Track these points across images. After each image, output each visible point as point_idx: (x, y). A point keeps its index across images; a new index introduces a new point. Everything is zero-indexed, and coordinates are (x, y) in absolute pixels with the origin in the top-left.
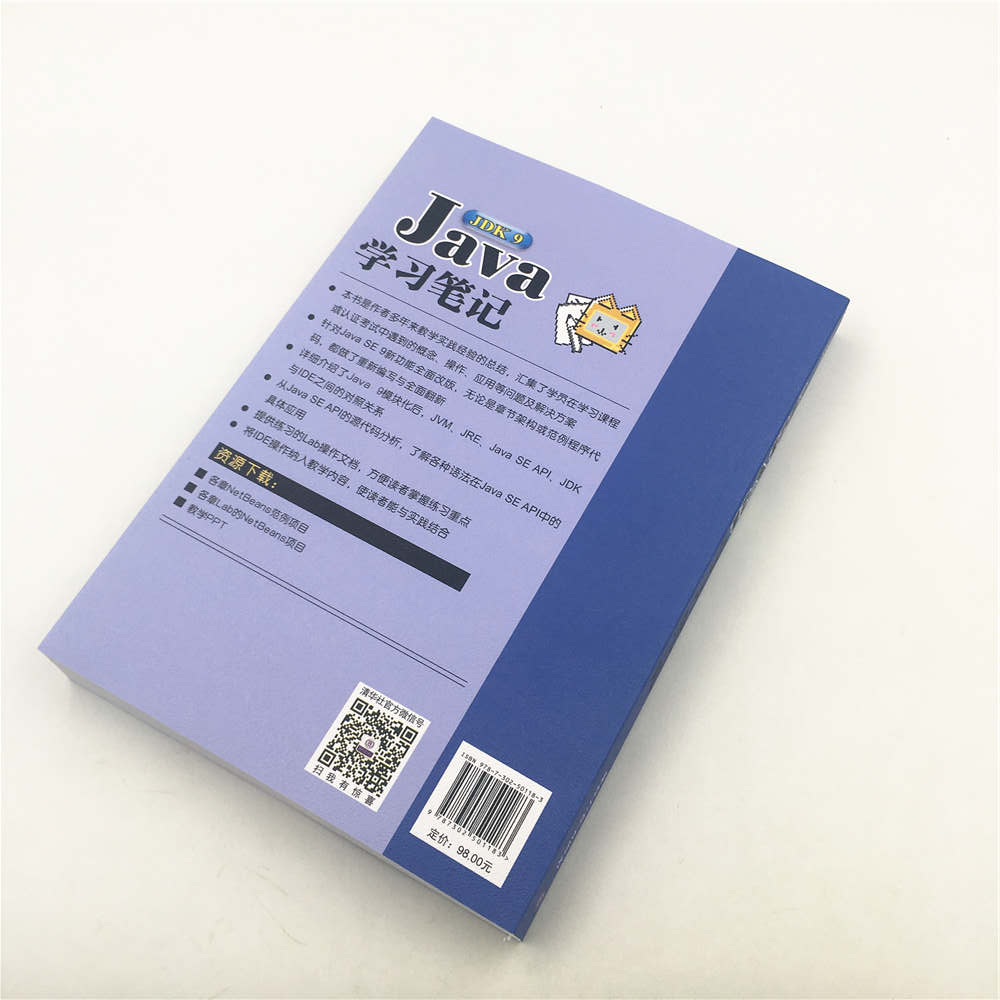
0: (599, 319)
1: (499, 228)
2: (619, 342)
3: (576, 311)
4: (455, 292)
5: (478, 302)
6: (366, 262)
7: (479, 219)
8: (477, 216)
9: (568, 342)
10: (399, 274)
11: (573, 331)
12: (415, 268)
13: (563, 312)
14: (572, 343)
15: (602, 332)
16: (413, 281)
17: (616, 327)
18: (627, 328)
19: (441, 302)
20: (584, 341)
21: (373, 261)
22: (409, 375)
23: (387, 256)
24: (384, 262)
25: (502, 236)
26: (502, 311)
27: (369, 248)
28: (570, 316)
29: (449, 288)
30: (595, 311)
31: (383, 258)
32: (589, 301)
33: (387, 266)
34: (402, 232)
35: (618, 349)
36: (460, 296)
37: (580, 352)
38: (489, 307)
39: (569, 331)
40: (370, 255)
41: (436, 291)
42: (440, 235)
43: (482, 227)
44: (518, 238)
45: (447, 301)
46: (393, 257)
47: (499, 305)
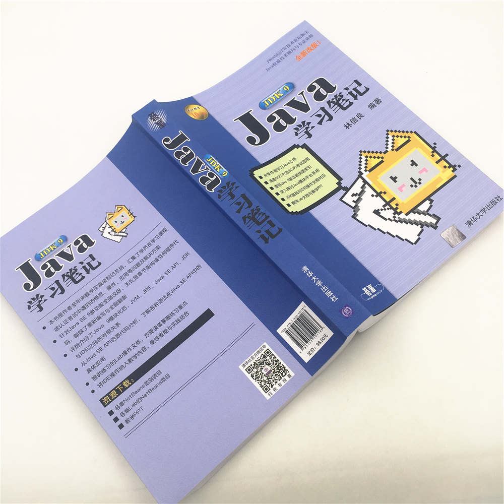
0: (116, 222)
1: (51, 247)
2: (130, 217)
3: (108, 230)
4: (74, 276)
5: (84, 267)
6: (38, 309)
7: (41, 254)
8: (39, 254)
9: (121, 237)
10: (52, 296)
11: (117, 234)
12: (53, 289)
13: (106, 234)
14: (122, 236)
15: (122, 223)
16: (59, 291)
17: (123, 216)
18: (125, 212)
19: (76, 282)
20: (123, 231)
21: (39, 306)
22: (106, 306)
23: (40, 299)
24: (43, 301)
25: (56, 247)
26: (93, 259)
27: (31, 306)
28: (109, 233)
29: (71, 277)
30: (111, 222)
31: (40, 301)
32: (105, 223)
33: (45, 300)
34: (30, 289)
35: (133, 219)
36: (77, 274)
37: (127, 234)
38: (89, 264)
39: (116, 235)
40: (36, 306)
41: (69, 283)
42: (42, 273)
43: (46, 254)
44: (60, 241)
45: (77, 280)
46: (42, 297)
47: (90, 259)
